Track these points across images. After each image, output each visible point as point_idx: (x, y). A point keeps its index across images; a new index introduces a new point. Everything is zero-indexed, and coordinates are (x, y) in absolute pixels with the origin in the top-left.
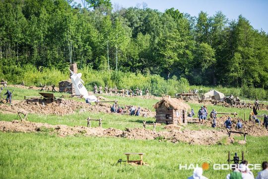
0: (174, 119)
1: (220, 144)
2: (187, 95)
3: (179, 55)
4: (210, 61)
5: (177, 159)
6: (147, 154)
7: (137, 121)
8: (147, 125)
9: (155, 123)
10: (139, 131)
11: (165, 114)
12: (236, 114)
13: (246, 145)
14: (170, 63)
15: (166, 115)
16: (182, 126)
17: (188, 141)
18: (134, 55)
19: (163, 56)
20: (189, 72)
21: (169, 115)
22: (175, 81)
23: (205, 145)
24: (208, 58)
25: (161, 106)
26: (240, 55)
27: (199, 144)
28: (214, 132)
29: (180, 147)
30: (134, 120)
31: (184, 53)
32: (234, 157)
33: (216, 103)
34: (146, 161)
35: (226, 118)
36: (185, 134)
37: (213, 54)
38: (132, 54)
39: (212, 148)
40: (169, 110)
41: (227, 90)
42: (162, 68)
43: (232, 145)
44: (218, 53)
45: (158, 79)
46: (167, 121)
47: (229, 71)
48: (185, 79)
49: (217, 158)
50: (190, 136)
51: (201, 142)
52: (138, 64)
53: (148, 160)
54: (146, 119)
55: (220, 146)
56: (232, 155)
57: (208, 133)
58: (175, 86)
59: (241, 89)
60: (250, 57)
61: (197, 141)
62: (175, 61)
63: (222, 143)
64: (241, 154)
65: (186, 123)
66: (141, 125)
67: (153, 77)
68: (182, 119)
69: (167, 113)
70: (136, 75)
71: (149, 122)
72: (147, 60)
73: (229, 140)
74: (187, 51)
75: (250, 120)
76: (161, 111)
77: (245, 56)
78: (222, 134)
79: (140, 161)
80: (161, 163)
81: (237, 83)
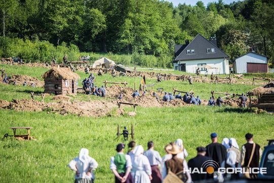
0: (63, 89)
1: (110, 116)
2: (77, 63)
3: (69, 21)
4: (100, 27)
5: (66, 132)
6: (35, 127)
7: (24, 91)
8: (35, 96)
9: (44, 93)
10: (27, 102)
11: (53, 84)
12: (127, 84)
13: (136, 117)
14: (59, 28)
15: (55, 85)
16: (72, 96)
17: (77, 113)
18: (23, 21)
19: (52, 22)
20: (79, 38)
21: (58, 85)
22: (64, 47)
23: (94, 117)
24: (98, 24)
25: (50, 76)
26: (130, 21)
27: (88, 116)
28: (103, 103)
29: (69, 120)
30: (22, 90)
31: (74, 19)
32: (124, 131)
33: (106, 71)
34: (34, 135)
35: (116, 88)
36: (75, 105)
37: (103, 19)
38: (21, 19)
39: (101, 121)
40: (58, 79)
41: (117, 57)
42: (51, 34)
43: (122, 116)
44: (109, 19)
45: (47, 46)
46: (56, 92)
47: (119, 37)
48: (75, 46)
49: (107, 131)
50: (79, 107)
51: (91, 114)
52: (26, 30)
53: (36, 134)
54: (34, 89)
55: (110, 118)
56: (121, 127)
57: (97, 104)
58: (64, 53)
59: (131, 56)
60: (141, 23)
61: (86, 113)
62: (65, 27)
63: (111, 114)
64: (130, 126)
65: (75, 94)
66: (29, 95)
67: (42, 43)
68: (71, 89)
69: (56, 83)
70: (24, 40)
71: (37, 93)
72: (36, 25)
73: (118, 111)
74: (77, 17)
75: (140, 89)
76: (49, 81)
77: (136, 22)
78: (112, 105)
79: (27, 136)
80: (49, 137)
81: (127, 49)
